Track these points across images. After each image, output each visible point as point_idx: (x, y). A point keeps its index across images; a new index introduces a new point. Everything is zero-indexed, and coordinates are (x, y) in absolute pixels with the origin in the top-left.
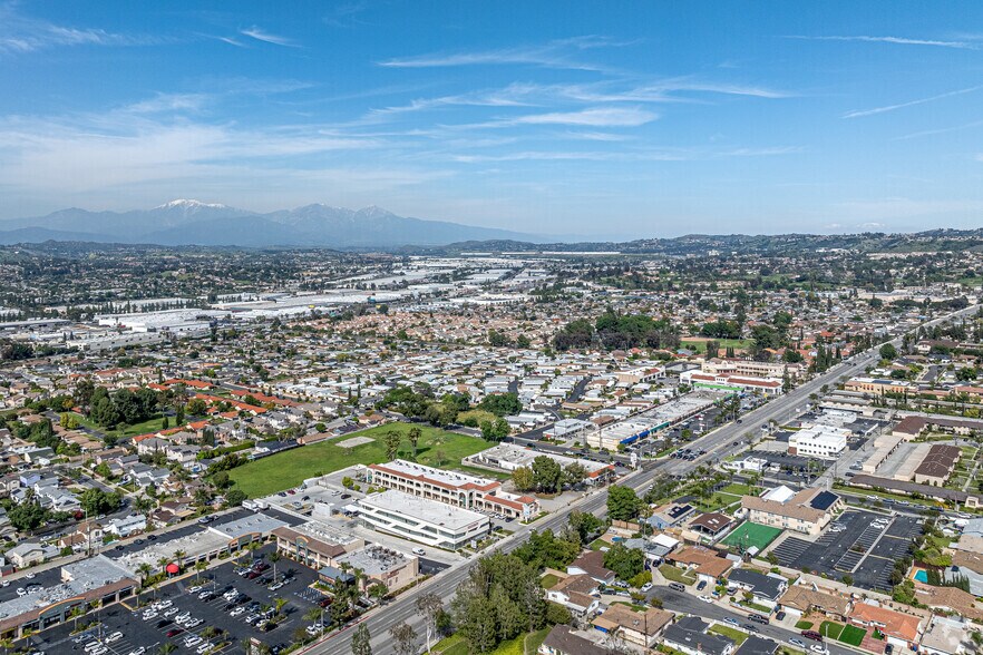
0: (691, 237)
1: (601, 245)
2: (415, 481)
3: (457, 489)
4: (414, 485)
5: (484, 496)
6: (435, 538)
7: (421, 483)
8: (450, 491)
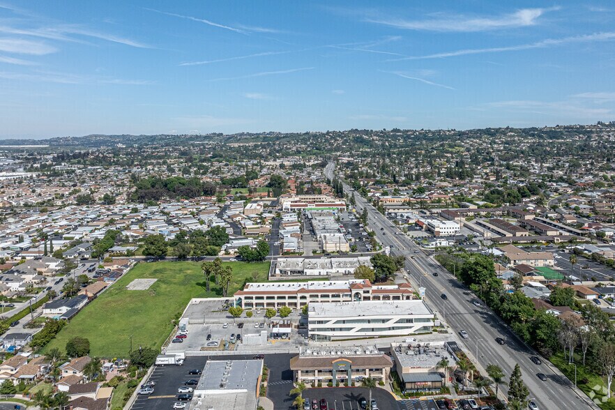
0: (96, 136)
1: (25, 141)
2: (299, 295)
3: (351, 291)
4: (299, 298)
5: (371, 292)
6: (411, 327)
7: (307, 295)
8: (341, 294)
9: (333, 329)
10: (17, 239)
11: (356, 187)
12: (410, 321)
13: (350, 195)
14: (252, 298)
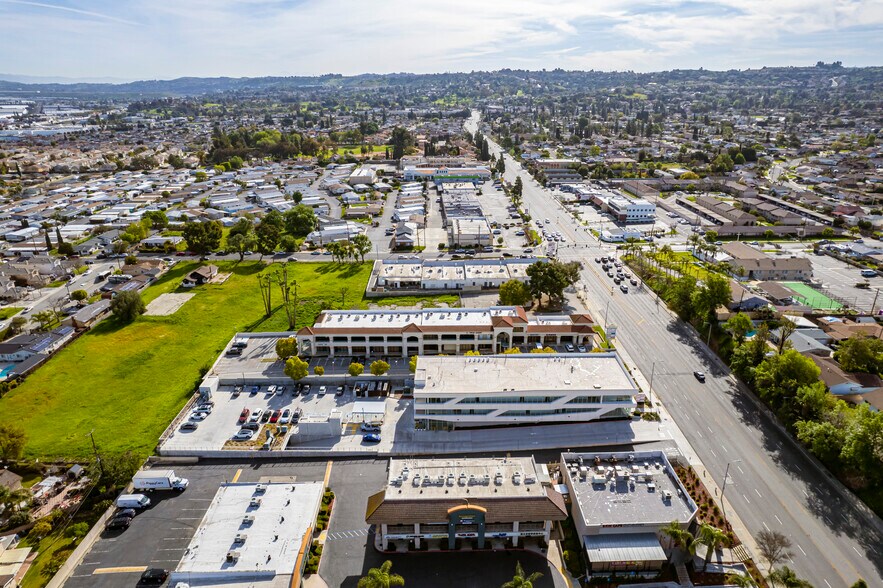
2: (406, 335)
3: (492, 330)
4: (405, 341)
5: (525, 330)
6: (595, 410)
7: (419, 335)
8: (476, 335)
9: (458, 412)
10: (19, 224)
11: (506, 144)
12: (595, 400)
13: (498, 157)
14: (327, 339)
